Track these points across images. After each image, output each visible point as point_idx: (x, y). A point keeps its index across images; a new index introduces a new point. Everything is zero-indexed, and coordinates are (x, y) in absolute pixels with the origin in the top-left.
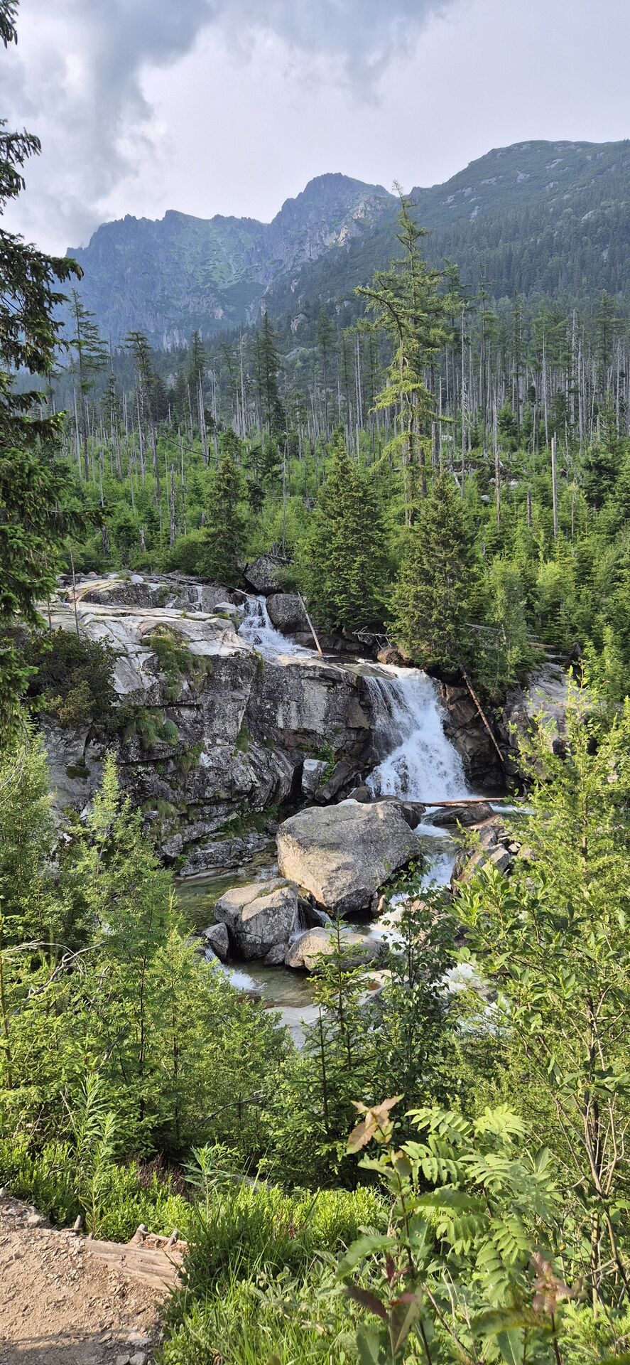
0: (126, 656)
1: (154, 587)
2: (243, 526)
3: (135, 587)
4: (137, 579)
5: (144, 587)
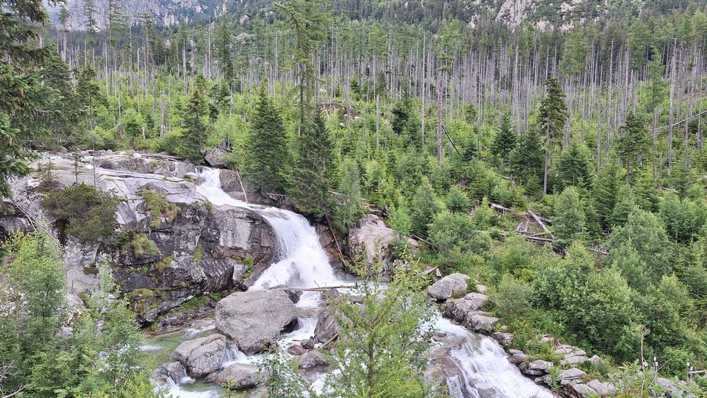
0: (127, 202)
1: (148, 161)
2: (204, 129)
3: (136, 160)
4: (137, 155)
5: (141, 161)
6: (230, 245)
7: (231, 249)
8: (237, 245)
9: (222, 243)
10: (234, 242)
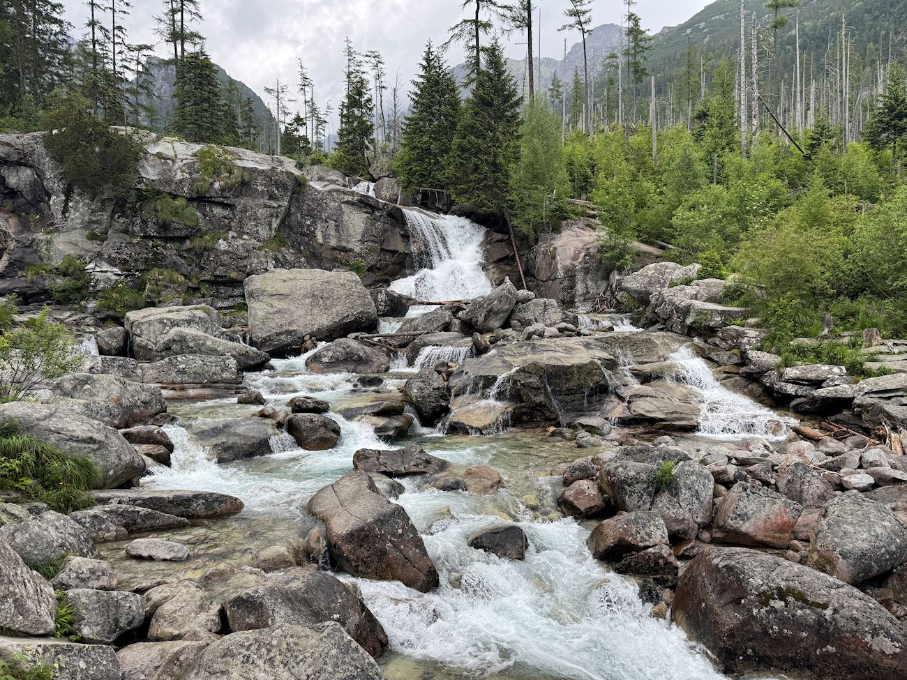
6: (333, 242)
7: (334, 249)
8: (344, 244)
9: (320, 239)
10: (339, 240)
